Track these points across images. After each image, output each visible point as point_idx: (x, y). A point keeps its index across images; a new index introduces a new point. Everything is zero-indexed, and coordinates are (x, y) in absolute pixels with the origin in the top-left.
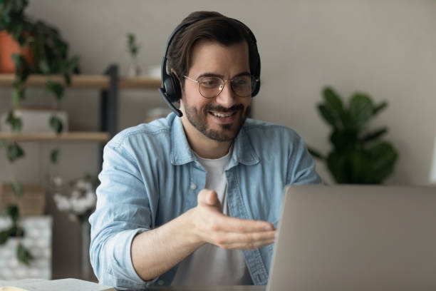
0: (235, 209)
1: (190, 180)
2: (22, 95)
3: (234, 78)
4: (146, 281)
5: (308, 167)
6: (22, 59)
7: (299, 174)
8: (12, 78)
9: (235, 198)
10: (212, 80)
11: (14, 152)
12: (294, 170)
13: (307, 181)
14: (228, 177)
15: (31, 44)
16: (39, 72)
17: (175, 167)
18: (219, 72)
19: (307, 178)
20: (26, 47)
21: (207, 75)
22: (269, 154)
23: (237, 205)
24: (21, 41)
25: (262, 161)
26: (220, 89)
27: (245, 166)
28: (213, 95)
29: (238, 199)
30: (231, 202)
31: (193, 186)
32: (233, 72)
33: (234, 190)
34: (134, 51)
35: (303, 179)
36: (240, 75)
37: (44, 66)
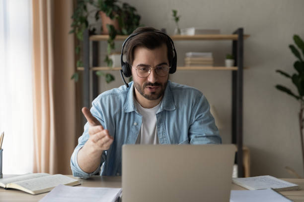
0: (161, 134)
1: (134, 120)
2: (113, 46)
3: (156, 66)
4: (89, 173)
5: (204, 112)
6: (111, 27)
7: (198, 116)
8: (107, 37)
9: (161, 129)
10: (145, 68)
11: (109, 78)
12: (195, 114)
13: (202, 120)
14: (157, 117)
15: (117, 18)
16: (122, 34)
17: (125, 114)
18: (147, 64)
19: (203, 118)
20: (115, 20)
21: (141, 65)
22: (182, 105)
23: (162, 132)
24: (111, 16)
25: (177, 109)
26: (149, 73)
27: (169, 111)
28: (146, 76)
29: (163, 129)
30: (159, 130)
31: (135, 124)
32: (156, 63)
33: (161, 124)
34: (177, 19)
35: (200, 119)
36: (160, 65)
37: (125, 31)
